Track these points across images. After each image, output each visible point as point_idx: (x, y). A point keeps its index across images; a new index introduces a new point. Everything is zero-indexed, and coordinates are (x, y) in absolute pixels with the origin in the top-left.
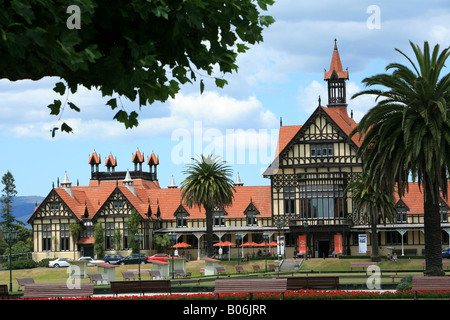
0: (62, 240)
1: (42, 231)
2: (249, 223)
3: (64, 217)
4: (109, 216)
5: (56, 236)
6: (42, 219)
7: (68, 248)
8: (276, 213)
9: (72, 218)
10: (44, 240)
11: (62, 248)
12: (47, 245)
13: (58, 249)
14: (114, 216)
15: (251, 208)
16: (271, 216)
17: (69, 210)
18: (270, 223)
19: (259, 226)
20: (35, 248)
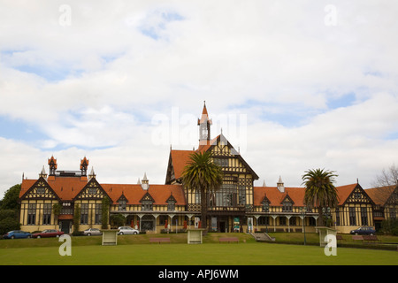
0: (45, 215)
1: (28, 209)
2: (168, 208)
3: (48, 199)
4: (85, 199)
5: (39, 213)
6: (29, 199)
7: (49, 223)
8: (190, 202)
9: (55, 199)
10: (29, 216)
11: (44, 223)
12: (31, 220)
13: (41, 223)
14: (89, 199)
15: (171, 198)
16: (184, 204)
17: (53, 193)
18: (183, 209)
19: (176, 210)
20: (21, 222)
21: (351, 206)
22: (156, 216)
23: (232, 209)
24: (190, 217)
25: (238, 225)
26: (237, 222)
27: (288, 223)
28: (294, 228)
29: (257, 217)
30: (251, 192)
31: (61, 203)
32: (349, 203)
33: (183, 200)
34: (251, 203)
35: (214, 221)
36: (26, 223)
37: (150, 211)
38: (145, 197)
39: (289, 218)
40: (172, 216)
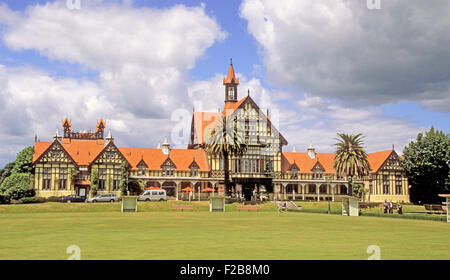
0: (60, 180)
1: (43, 173)
2: (191, 175)
3: (64, 163)
4: (102, 163)
5: (55, 177)
6: (43, 163)
7: (65, 187)
8: (213, 168)
9: (71, 163)
10: (44, 181)
11: (60, 188)
12: (47, 185)
13: (57, 188)
14: (107, 164)
15: (194, 164)
16: (207, 170)
17: (69, 157)
18: (207, 175)
19: (198, 177)
20: (36, 187)
21: (385, 173)
22: (178, 183)
23: (258, 176)
24: (213, 183)
25: (264, 193)
26: (263, 189)
27: (318, 191)
28: (324, 196)
29: (285, 185)
30: (279, 158)
31: (77, 168)
32: (383, 171)
33: (207, 166)
34: (279, 170)
35: (239, 188)
36: (41, 187)
37: (172, 177)
38: (166, 162)
39: (318, 186)
40: (194, 183)
